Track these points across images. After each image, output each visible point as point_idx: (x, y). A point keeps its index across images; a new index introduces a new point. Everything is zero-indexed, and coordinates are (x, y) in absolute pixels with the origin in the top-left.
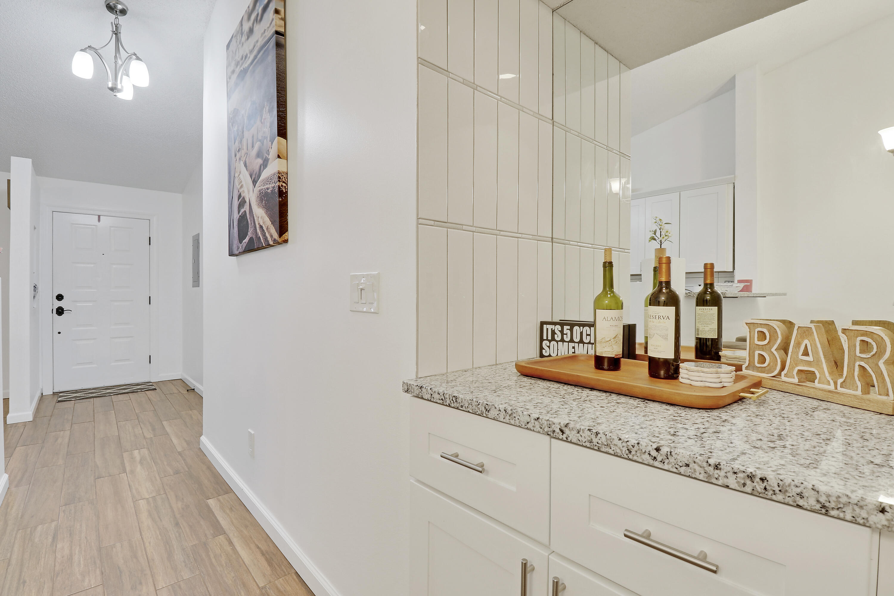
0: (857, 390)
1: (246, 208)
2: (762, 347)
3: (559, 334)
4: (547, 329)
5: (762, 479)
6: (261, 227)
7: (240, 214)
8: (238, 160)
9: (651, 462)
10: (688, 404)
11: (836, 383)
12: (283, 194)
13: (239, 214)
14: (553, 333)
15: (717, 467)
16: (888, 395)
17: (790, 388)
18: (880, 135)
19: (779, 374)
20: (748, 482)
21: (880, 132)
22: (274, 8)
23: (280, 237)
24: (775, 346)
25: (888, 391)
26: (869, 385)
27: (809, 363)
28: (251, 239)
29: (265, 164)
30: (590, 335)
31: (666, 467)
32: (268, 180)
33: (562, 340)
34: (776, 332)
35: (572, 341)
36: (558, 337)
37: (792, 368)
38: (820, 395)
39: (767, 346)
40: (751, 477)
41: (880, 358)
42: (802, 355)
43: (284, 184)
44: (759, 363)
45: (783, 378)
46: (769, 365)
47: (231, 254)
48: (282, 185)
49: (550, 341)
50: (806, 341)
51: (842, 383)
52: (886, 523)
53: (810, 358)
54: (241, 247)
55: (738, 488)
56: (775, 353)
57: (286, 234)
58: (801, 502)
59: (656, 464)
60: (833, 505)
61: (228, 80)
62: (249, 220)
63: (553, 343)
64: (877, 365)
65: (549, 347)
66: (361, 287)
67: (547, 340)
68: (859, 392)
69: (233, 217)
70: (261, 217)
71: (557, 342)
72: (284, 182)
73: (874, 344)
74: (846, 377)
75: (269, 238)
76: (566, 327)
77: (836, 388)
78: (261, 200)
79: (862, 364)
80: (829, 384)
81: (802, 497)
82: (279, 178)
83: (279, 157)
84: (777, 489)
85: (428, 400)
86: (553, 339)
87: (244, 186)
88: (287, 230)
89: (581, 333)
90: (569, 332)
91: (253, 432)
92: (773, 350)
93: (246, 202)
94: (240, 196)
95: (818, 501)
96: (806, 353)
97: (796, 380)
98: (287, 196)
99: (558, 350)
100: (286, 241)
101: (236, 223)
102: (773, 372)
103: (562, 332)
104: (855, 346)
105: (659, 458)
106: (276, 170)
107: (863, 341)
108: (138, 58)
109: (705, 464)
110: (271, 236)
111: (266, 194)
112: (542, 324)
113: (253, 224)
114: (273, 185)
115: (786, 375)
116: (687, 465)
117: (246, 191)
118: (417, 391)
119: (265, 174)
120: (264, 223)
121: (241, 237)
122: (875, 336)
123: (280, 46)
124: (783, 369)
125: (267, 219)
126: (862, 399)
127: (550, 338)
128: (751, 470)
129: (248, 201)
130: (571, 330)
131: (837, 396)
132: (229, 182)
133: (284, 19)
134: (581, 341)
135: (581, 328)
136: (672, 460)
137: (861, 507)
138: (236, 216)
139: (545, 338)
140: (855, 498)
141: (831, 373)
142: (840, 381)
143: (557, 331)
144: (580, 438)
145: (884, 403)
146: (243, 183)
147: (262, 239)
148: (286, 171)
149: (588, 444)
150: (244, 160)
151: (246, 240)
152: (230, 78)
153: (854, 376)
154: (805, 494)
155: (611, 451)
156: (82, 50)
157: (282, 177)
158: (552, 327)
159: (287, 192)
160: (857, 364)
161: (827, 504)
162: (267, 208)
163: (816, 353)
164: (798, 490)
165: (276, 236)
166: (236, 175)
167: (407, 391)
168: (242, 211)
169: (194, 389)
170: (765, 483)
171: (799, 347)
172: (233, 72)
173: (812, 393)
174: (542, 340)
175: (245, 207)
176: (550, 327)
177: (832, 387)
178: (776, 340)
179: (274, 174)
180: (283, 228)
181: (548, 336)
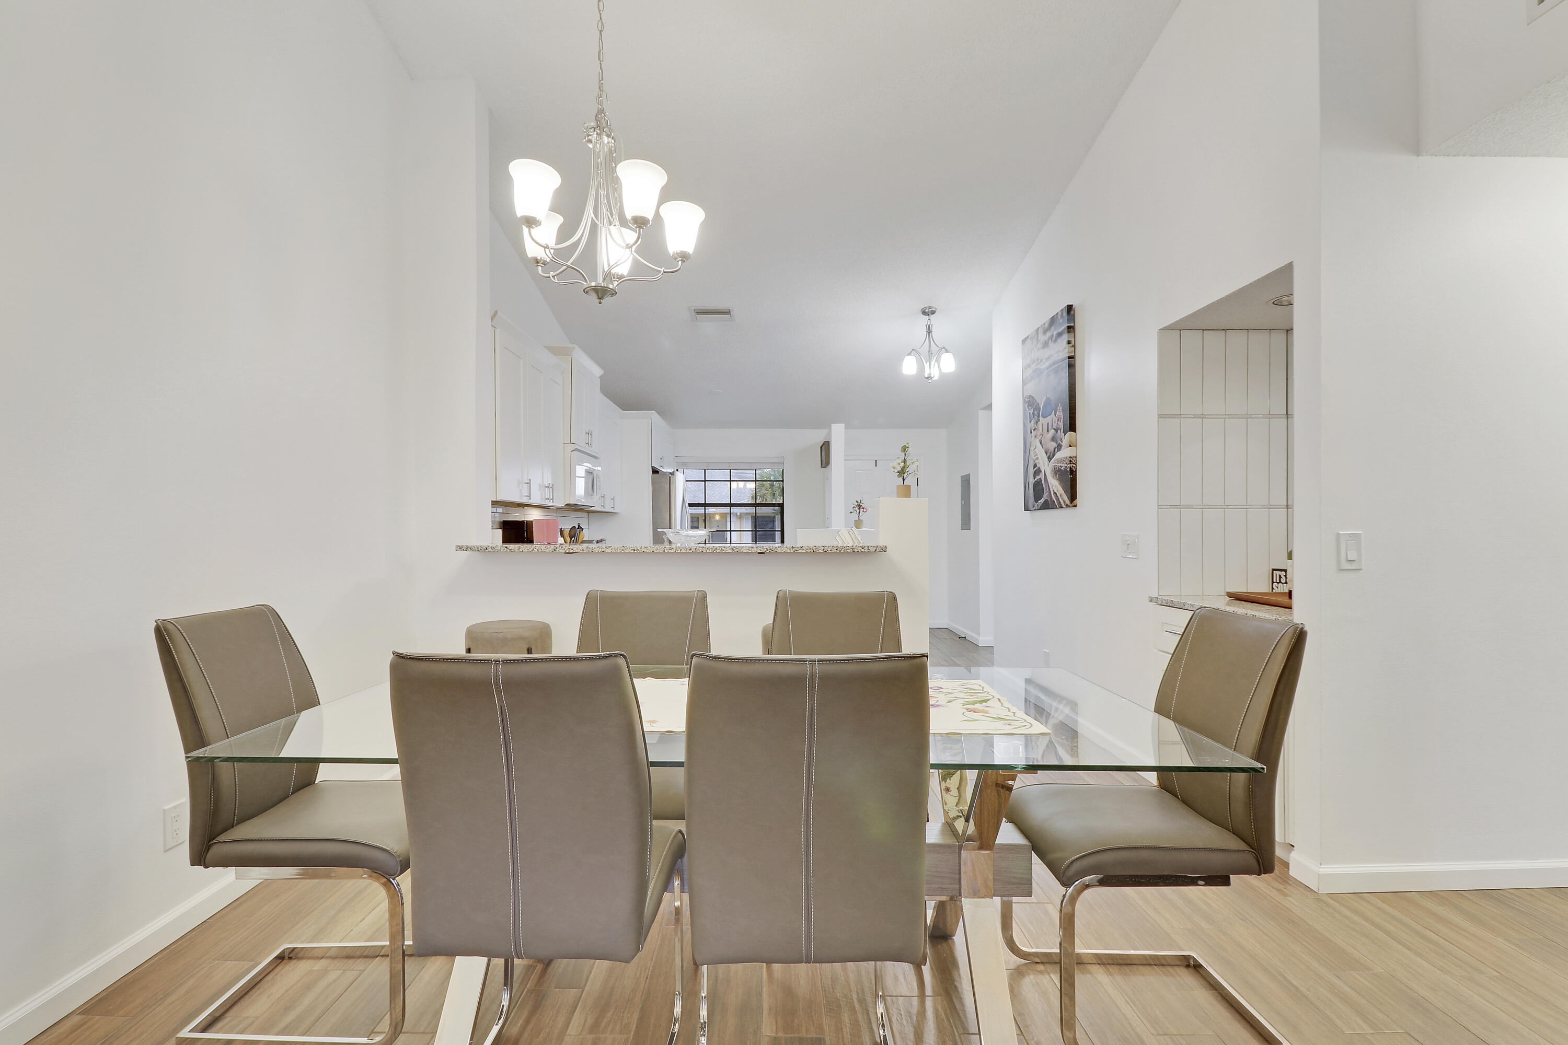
1: (1042, 476)
3: (1284, 578)
4: (1276, 574)
6: (1055, 493)
7: (1036, 480)
8: (1033, 436)
12: (1073, 472)
13: (1034, 479)
14: (1280, 577)
22: (1067, 340)
23: (1071, 503)
28: (1046, 500)
29: (1059, 447)
32: (1061, 460)
36: (1283, 580)
43: (1074, 465)
47: (1026, 509)
48: (1073, 466)
49: (1278, 583)
54: (1036, 506)
57: (1076, 501)
61: (1024, 369)
62: (1044, 486)
63: (1280, 584)
65: (1277, 587)
66: (1127, 543)
69: (1029, 480)
70: (1056, 486)
71: (1283, 583)
72: (1074, 464)
75: (1062, 502)
78: (1055, 474)
82: (1071, 461)
83: (1070, 446)
86: (1280, 582)
87: (1040, 458)
88: (1076, 498)
91: (1048, 651)
93: (1041, 471)
94: (1035, 466)
98: (1076, 473)
99: (1283, 589)
100: (1076, 506)
101: (1031, 486)
106: (1068, 455)
108: (947, 351)
110: (1064, 502)
111: (1060, 470)
112: (1274, 570)
113: (1048, 490)
114: (1066, 465)
117: (1041, 462)
118: (1155, 600)
119: (1059, 455)
120: (1058, 491)
121: (1037, 496)
123: (1071, 366)
125: (1060, 489)
127: (1278, 581)
129: (1043, 471)
132: (1025, 452)
133: (1074, 346)
138: (1032, 481)
139: (1275, 581)
143: (1282, 576)
146: (1039, 456)
147: (1056, 502)
148: (1075, 455)
150: (1040, 438)
151: (1042, 501)
152: (1026, 369)
156: (908, 355)
157: (1072, 460)
158: (1280, 573)
159: (1076, 470)
162: (1061, 481)
165: (1068, 502)
166: (1031, 448)
167: (1151, 601)
168: (1038, 477)
169: (965, 637)
172: (1029, 366)
174: (1273, 582)
175: (1040, 475)
179: (1067, 458)
180: (1073, 496)
181: (1276, 580)
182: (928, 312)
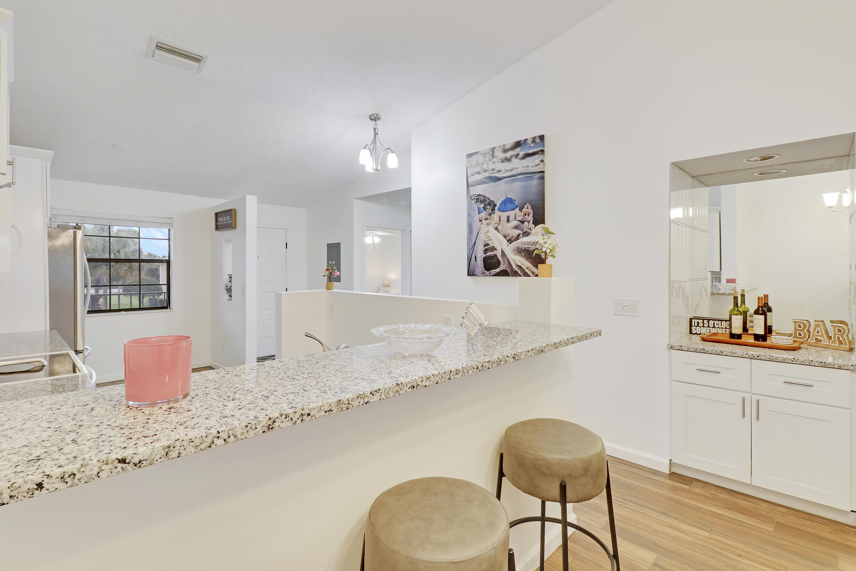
0: (837, 344)
2: (800, 330)
4: (695, 321)
5: (824, 363)
6: (519, 266)
8: (484, 224)
9: (792, 362)
10: (786, 349)
11: (829, 342)
13: (485, 254)
14: (698, 323)
15: (812, 361)
16: (847, 345)
17: (812, 344)
18: (822, 196)
19: (808, 340)
20: (821, 364)
21: (823, 195)
24: (806, 330)
25: (847, 344)
26: (841, 343)
27: (819, 336)
28: (503, 270)
29: (526, 234)
30: (718, 324)
31: (796, 363)
32: (529, 243)
33: (703, 326)
34: (806, 325)
35: (709, 326)
36: (701, 325)
37: (812, 337)
38: (824, 346)
39: (802, 330)
40: (822, 362)
41: (844, 334)
42: (817, 333)
44: (799, 336)
45: (809, 341)
46: (803, 336)
47: (471, 273)
49: (696, 327)
50: (818, 328)
51: (831, 342)
52: (853, 368)
53: (820, 334)
54: (488, 273)
55: (818, 366)
56: (806, 332)
58: (834, 367)
59: (793, 362)
60: (842, 366)
62: (500, 260)
64: (843, 336)
65: (696, 329)
66: (624, 305)
67: (695, 326)
68: (838, 345)
70: (520, 261)
71: (700, 327)
73: (842, 330)
74: (833, 340)
75: (530, 273)
76: (705, 321)
77: (829, 344)
78: (519, 252)
79: (838, 336)
80: (827, 342)
81: (834, 365)
84: (828, 364)
85: (686, 351)
86: (698, 326)
87: (494, 240)
89: (714, 324)
90: (707, 323)
92: (805, 331)
93: (496, 249)
94: (486, 245)
95: (838, 366)
96: (818, 332)
97: (814, 341)
99: (701, 330)
101: (480, 259)
102: (804, 339)
103: (703, 323)
104: (836, 330)
105: (794, 361)
107: (838, 329)
109: (808, 361)
110: (533, 273)
111: (526, 250)
112: (692, 319)
113: (507, 263)
115: (810, 340)
116: (803, 362)
117: (497, 243)
119: (526, 239)
120: (522, 264)
121: (490, 267)
122: (842, 328)
124: (809, 338)
125: (527, 263)
126: (839, 347)
127: (696, 325)
128: (821, 361)
129: (499, 249)
130: (708, 322)
131: (830, 346)
134: (714, 327)
135: (714, 321)
136: (798, 361)
137: (848, 366)
138: (481, 255)
139: (693, 325)
140: (847, 364)
141: (827, 339)
142: (831, 341)
143: (700, 322)
144: (766, 358)
145: (846, 347)
146: (492, 238)
149: (769, 360)
150: (494, 226)
151: (497, 270)
153: (836, 340)
154: (835, 365)
155: (778, 361)
156: (364, 149)
158: (698, 320)
160: (837, 336)
161: (840, 366)
162: (528, 258)
163: (822, 332)
164: (834, 364)
166: (480, 232)
168: (490, 253)
170: (825, 363)
171: (815, 330)
173: (821, 345)
174: (691, 326)
175: (495, 252)
176: (696, 321)
177: (828, 343)
178: (806, 328)
181: (695, 325)
182: (374, 118)
